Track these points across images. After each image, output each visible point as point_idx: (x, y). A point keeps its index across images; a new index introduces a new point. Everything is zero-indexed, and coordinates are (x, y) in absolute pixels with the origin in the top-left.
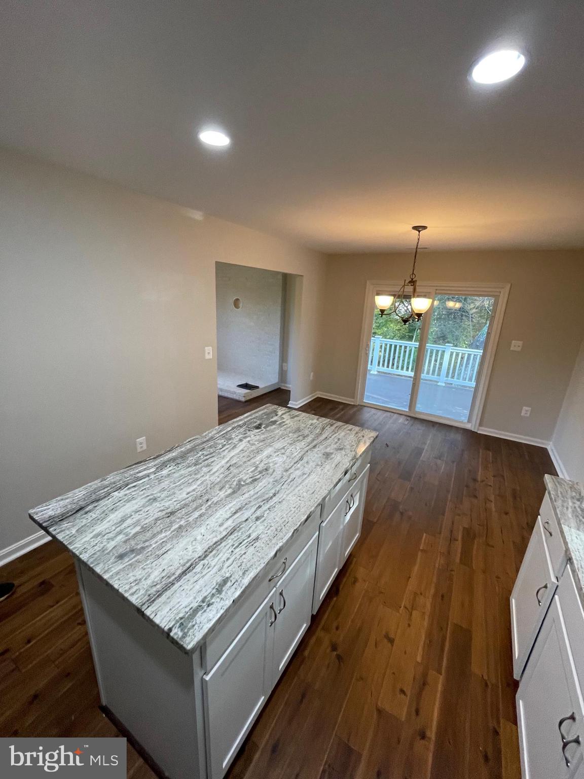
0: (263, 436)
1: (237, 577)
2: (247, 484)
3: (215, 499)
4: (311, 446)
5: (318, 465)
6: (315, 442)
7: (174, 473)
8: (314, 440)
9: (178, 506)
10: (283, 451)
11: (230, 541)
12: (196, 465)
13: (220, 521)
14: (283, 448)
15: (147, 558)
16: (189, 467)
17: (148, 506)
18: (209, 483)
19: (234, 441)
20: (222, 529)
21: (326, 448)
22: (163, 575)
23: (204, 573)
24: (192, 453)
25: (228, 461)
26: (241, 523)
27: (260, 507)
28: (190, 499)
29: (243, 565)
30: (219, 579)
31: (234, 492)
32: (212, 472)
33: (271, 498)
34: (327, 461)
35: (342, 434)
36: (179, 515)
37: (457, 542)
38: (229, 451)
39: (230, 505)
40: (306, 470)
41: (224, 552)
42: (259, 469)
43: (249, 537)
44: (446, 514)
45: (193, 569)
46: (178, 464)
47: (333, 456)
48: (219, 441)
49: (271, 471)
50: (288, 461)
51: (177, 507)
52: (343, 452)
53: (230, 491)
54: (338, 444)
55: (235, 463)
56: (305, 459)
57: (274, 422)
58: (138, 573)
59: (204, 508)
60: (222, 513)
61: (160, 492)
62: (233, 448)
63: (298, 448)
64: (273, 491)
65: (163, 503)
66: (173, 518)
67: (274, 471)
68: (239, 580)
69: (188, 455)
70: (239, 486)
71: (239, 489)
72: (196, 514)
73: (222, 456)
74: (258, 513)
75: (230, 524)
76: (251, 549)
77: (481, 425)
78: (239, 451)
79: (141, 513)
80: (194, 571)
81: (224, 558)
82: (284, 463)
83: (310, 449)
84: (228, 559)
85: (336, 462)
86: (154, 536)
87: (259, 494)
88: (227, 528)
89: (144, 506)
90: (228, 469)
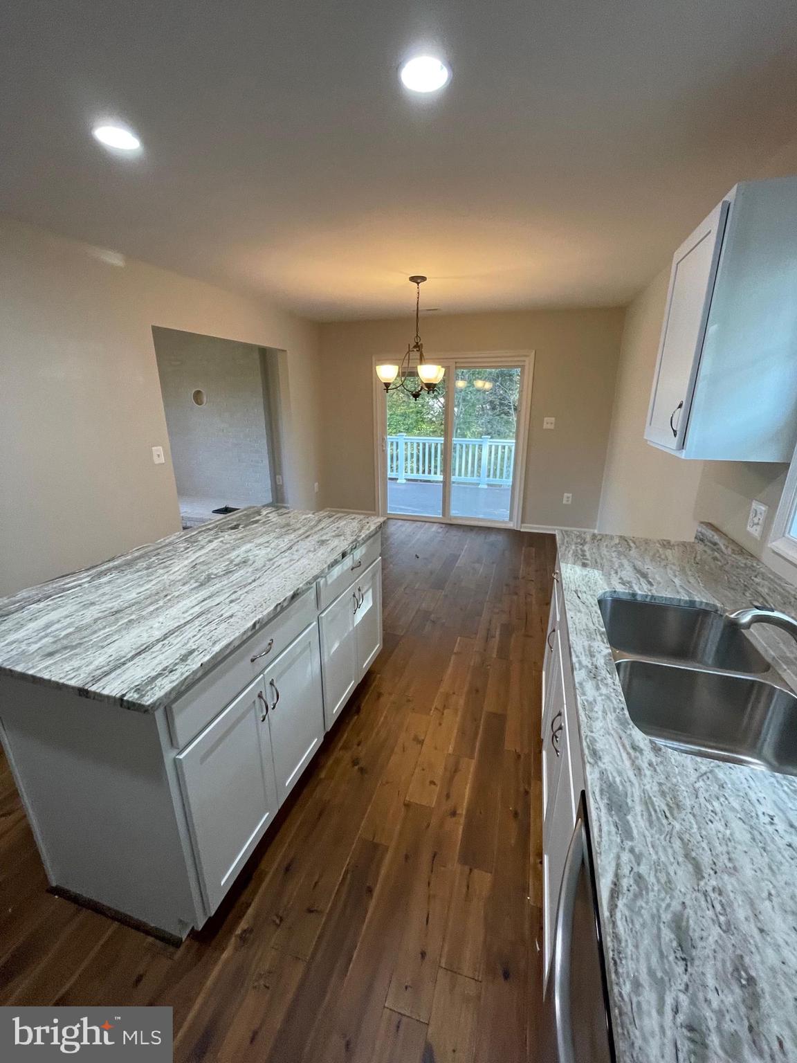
0: (241, 535)
1: (206, 647)
2: (219, 576)
3: (176, 594)
4: (303, 537)
5: (310, 551)
6: (308, 533)
7: (117, 579)
8: (307, 531)
9: (126, 605)
10: (267, 545)
11: (197, 623)
12: (147, 569)
13: (185, 609)
14: (268, 542)
15: (87, 650)
16: (138, 572)
17: (83, 610)
18: (168, 582)
19: (202, 543)
20: (186, 615)
21: (321, 536)
22: (111, 659)
23: (164, 650)
24: (142, 559)
25: (193, 561)
26: (212, 607)
27: (235, 592)
28: (142, 598)
29: (213, 638)
30: (183, 652)
31: (202, 585)
32: (171, 572)
33: (250, 583)
34: (322, 547)
35: (342, 523)
36: (129, 612)
37: (494, 639)
38: (194, 553)
39: (196, 596)
40: (296, 557)
41: (189, 632)
42: (234, 563)
43: (222, 615)
44: (483, 615)
45: (149, 649)
46: (123, 570)
47: (330, 542)
48: (181, 545)
49: (250, 562)
50: (273, 552)
51: (124, 606)
52: (342, 538)
53: (197, 584)
54: (336, 532)
55: (203, 562)
56: (295, 548)
57: (257, 522)
58: (76, 663)
59: (161, 603)
60: (187, 603)
61: (98, 597)
62: (199, 549)
63: (286, 540)
64: (253, 578)
65: (104, 605)
66: (118, 615)
67: (254, 562)
68: (209, 649)
69: (138, 561)
70: (209, 578)
71: (208, 581)
72: (152, 608)
73: (185, 557)
74: (233, 597)
75: (197, 610)
76: (224, 625)
77: (523, 522)
78: (207, 551)
79: (74, 617)
80: (151, 650)
81: (190, 635)
82: (267, 554)
83: (302, 540)
84: (195, 636)
85: (332, 547)
86: (95, 632)
87: (234, 582)
88: (192, 614)
89: (77, 611)
90: (194, 567)
